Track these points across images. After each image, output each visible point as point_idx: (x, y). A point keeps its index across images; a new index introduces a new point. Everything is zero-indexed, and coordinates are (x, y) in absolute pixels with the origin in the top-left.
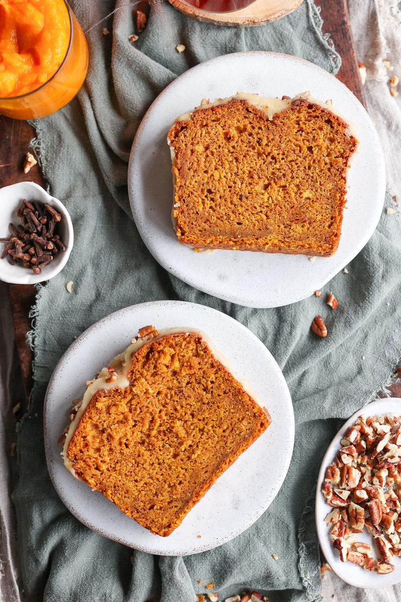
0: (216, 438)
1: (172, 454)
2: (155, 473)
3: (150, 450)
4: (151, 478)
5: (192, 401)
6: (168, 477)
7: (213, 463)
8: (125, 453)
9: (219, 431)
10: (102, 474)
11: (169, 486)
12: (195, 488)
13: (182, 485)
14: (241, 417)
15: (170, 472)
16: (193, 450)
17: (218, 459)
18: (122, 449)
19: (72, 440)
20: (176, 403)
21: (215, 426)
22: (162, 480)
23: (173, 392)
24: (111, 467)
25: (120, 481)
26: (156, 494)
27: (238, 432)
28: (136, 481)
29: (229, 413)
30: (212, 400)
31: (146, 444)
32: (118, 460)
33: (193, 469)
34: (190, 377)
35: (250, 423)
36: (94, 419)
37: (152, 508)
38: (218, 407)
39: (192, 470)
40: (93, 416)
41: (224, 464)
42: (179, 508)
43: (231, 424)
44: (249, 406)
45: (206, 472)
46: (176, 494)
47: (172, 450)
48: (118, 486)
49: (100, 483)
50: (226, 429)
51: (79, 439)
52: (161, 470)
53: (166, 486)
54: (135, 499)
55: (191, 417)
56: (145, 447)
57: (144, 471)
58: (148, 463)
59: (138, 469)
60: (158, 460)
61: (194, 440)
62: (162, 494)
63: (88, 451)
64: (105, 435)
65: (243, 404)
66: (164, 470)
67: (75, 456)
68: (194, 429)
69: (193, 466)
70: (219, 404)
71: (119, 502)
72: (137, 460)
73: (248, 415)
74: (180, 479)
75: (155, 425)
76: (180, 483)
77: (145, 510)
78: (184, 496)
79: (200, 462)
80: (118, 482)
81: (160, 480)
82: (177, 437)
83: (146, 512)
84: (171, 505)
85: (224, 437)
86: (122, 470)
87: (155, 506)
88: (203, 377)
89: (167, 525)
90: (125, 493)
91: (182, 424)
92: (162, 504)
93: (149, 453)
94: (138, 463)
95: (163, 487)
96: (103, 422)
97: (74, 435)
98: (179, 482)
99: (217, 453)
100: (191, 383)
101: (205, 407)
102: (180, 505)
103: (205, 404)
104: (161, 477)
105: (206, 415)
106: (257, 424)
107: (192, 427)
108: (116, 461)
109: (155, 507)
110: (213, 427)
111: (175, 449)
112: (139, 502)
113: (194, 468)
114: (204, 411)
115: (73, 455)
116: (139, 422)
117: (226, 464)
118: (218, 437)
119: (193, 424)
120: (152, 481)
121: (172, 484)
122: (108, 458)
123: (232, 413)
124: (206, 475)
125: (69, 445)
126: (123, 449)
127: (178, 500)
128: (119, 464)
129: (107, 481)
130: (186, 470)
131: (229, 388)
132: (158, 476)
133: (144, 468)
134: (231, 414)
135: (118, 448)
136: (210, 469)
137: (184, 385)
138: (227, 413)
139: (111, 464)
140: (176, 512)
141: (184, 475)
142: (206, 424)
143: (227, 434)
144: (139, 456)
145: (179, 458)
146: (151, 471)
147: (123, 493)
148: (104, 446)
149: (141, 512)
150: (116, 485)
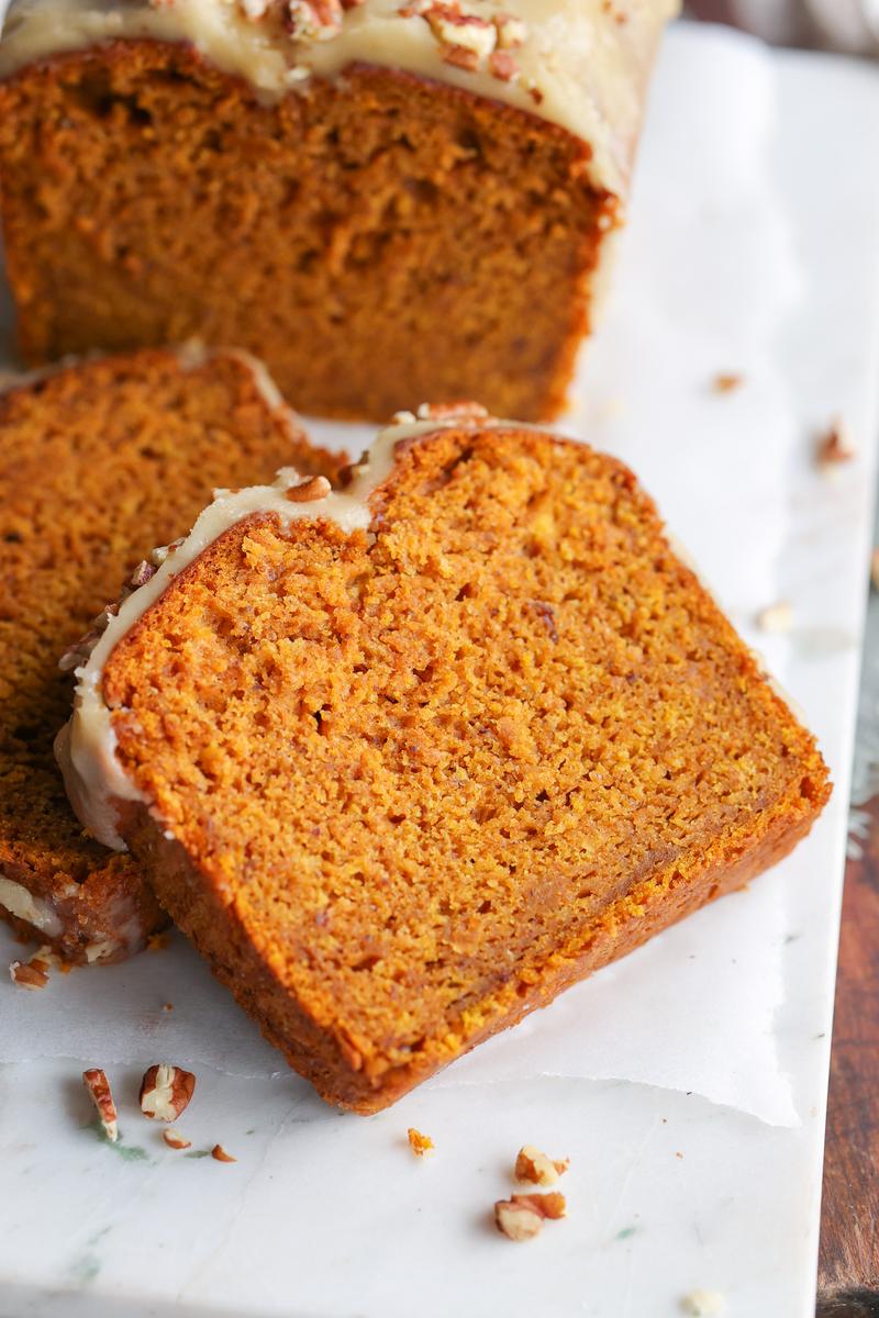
0: (639, 790)
1: (472, 804)
2: (401, 850)
3: (401, 769)
4: (385, 863)
5: (577, 655)
6: (446, 879)
7: (616, 869)
8: (311, 748)
9: (653, 772)
10: (210, 791)
11: (445, 908)
12: (537, 939)
13: (490, 916)
14: (738, 743)
15: (455, 863)
16: (551, 811)
17: (636, 862)
18: (301, 731)
19: (131, 637)
20: (520, 642)
21: (641, 751)
22: (422, 882)
23: (517, 609)
24: (249, 778)
25: (272, 838)
26: (390, 923)
27: (718, 789)
28: (326, 856)
29: (697, 722)
30: (645, 668)
31: (391, 746)
32: (279, 764)
33: (539, 873)
34: (582, 580)
35: (765, 770)
36: (222, 593)
37: (368, 964)
38: (662, 695)
39: (535, 877)
40: (219, 582)
41: (654, 881)
42: (464, 991)
43: (699, 760)
44: (771, 716)
45: (585, 894)
46: (464, 940)
47: (477, 789)
48: (262, 855)
49: (200, 822)
50: (679, 772)
51: (155, 640)
52: (425, 847)
53: (434, 906)
54: (312, 919)
55: (562, 702)
56: (385, 756)
57: (365, 833)
58: (383, 811)
59: (343, 819)
60: (424, 810)
61: (563, 779)
62: (411, 927)
63: (179, 687)
64: (250, 663)
65: (749, 708)
66: (434, 851)
67: (132, 690)
68: (565, 745)
69: (540, 863)
70: (666, 687)
71: (250, 909)
72: (350, 785)
73: (763, 744)
74: (487, 894)
75: (434, 691)
76: (485, 908)
77: (338, 965)
78: (489, 952)
79: (567, 855)
80: (266, 839)
81: (415, 880)
82: (506, 752)
83: (340, 974)
84: (438, 974)
85: (668, 794)
86: (286, 803)
87: (380, 964)
88: (626, 591)
89: (413, 1039)
90: (281, 887)
91: (530, 717)
92: (407, 963)
93: (394, 777)
94: (347, 799)
95: (420, 907)
96: (250, 614)
97: (143, 619)
98: (480, 903)
99: (635, 839)
100: (581, 600)
101: (617, 683)
102: (471, 982)
103: (619, 675)
104: (422, 871)
105: (617, 709)
106: (788, 782)
107: (562, 737)
108: (273, 764)
109: (379, 967)
110: (633, 753)
111: (489, 793)
112: (323, 931)
113: (541, 868)
114: (611, 696)
115: (122, 685)
116: (381, 659)
117: (660, 883)
118: (645, 791)
119: (568, 726)
120: (386, 876)
121: (455, 906)
122: (245, 741)
123: (709, 725)
124: (584, 903)
125: (116, 648)
126: (307, 730)
127: (467, 963)
128: (282, 780)
129: (226, 822)
130: (513, 870)
131: (708, 646)
132: (410, 865)
133: (366, 824)
134: (704, 727)
135: (292, 720)
136: (600, 885)
137: (559, 595)
138: (691, 721)
139: (253, 767)
140: (454, 1002)
141: (501, 883)
142: (612, 739)
143: (680, 784)
144: (358, 776)
145: (495, 823)
146: (391, 841)
147: (275, 884)
148: (239, 695)
149: (322, 970)
150: (255, 846)
